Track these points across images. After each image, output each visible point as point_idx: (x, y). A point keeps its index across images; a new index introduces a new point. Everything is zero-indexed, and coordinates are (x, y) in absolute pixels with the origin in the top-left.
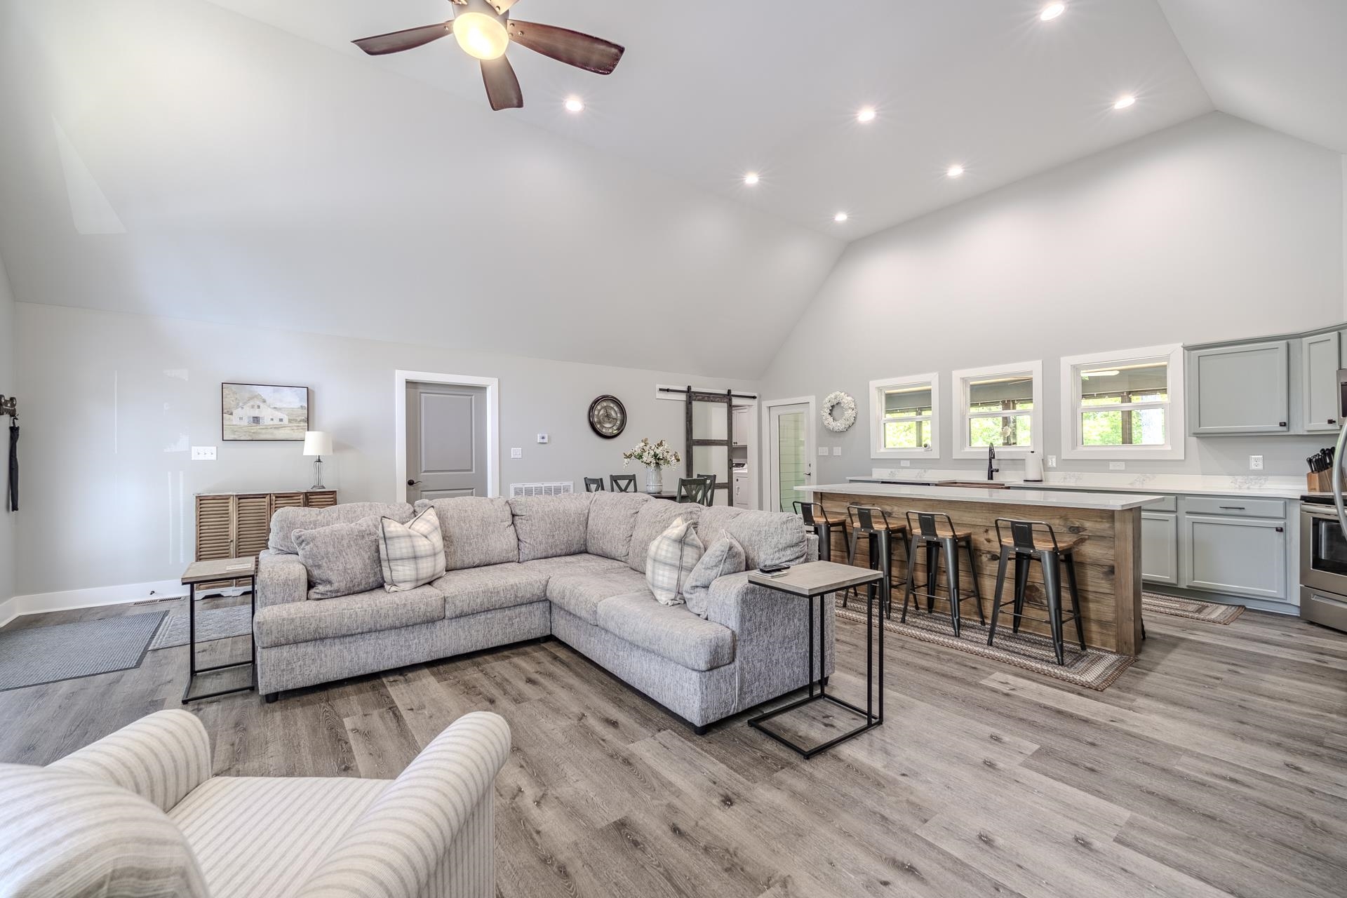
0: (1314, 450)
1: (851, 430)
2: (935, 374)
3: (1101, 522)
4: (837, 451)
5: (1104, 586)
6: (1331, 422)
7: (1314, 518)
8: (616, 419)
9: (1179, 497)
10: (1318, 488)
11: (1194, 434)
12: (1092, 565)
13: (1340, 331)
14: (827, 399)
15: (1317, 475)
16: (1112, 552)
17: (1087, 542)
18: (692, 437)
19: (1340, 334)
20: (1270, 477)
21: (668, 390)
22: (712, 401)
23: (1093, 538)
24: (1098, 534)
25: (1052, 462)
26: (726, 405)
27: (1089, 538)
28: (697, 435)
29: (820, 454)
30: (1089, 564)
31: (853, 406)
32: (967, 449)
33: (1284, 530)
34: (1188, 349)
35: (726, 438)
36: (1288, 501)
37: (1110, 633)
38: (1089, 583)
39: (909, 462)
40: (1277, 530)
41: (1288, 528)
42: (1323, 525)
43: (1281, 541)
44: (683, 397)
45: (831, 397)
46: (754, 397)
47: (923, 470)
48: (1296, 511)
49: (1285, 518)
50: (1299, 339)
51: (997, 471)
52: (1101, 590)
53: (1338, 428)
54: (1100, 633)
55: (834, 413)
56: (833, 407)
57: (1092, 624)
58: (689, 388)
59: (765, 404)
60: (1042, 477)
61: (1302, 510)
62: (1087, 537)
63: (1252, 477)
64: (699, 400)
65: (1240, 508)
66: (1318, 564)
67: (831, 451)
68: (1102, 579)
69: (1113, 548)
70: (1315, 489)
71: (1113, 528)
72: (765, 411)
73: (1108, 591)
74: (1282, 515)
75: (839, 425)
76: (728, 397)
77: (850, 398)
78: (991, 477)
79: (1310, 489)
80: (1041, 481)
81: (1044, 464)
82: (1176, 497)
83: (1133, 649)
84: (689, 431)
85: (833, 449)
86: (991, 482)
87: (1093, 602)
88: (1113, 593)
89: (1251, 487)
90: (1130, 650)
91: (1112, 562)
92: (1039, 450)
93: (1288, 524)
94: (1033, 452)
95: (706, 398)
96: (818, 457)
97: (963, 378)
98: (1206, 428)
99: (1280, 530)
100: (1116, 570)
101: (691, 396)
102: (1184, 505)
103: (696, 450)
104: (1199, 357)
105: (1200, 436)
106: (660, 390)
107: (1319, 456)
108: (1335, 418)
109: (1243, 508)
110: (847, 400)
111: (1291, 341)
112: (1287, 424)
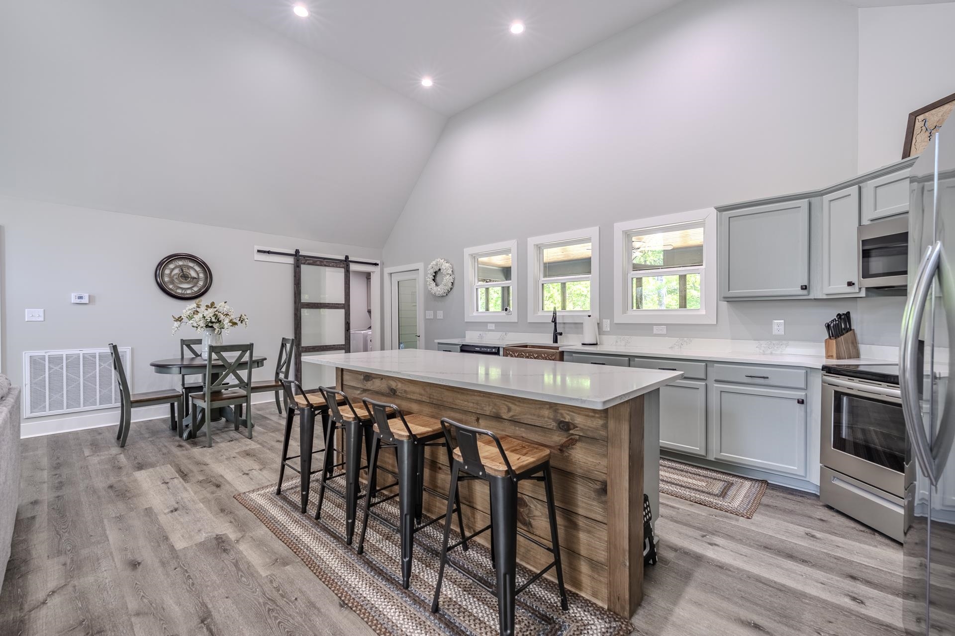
0: (830, 314)
1: (450, 295)
2: (514, 241)
3: (593, 417)
4: (440, 315)
5: (597, 511)
6: (850, 284)
7: (836, 392)
8: (198, 279)
9: (709, 364)
10: (835, 355)
11: (724, 298)
12: (582, 477)
13: (861, 185)
14: (430, 266)
15: (834, 341)
16: (604, 462)
17: (579, 444)
18: (300, 300)
19: (860, 188)
20: (791, 343)
21: (269, 252)
22: (325, 266)
23: (584, 439)
24: (590, 434)
25: (606, 325)
26: (343, 270)
27: (581, 439)
28: (305, 298)
29: (427, 318)
30: (580, 476)
31: (450, 272)
32: (540, 313)
33: (805, 402)
34: (721, 209)
35: (343, 302)
36: (809, 370)
37: (602, 579)
38: (580, 503)
39: (494, 325)
40: (799, 402)
41: (809, 400)
42: (845, 399)
43: (803, 413)
44: (291, 260)
45: (433, 265)
46: (376, 264)
47: (504, 333)
48: (817, 382)
49: (806, 389)
50: (819, 198)
51: (561, 334)
52: (593, 516)
53: (857, 290)
54: (590, 576)
55: (438, 278)
56: (436, 273)
57: (582, 563)
58: (297, 251)
59: (387, 271)
60: (597, 342)
61: (823, 382)
62: (577, 437)
63: (774, 342)
64: (309, 264)
65: (764, 378)
66: (840, 444)
67: (435, 314)
68: (594, 499)
69: (605, 456)
70: (832, 356)
71: (605, 426)
72: (386, 277)
73: (599, 518)
74: (803, 386)
75: (439, 290)
76: (345, 263)
77: (447, 265)
78: (556, 341)
79: (829, 356)
80: (596, 344)
81: (599, 328)
82: (706, 364)
83: (627, 608)
84: (297, 293)
85: (436, 312)
86: (555, 345)
87: (584, 531)
88: (606, 522)
89: (774, 352)
90: (623, 608)
91: (604, 477)
92: (595, 315)
93: (809, 395)
94: (589, 316)
95: (318, 263)
96: (426, 320)
97: (537, 245)
98: (735, 292)
99: (801, 402)
100: (609, 488)
101: (299, 260)
102: (713, 374)
103: (305, 313)
104: (729, 218)
105: (731, 300)
106: (259, 251)
107: (836, 321)
108: (854, 280)
109: (768, 378)
110: (445, 266)
111: (813, 200)
112: (808, 287)
